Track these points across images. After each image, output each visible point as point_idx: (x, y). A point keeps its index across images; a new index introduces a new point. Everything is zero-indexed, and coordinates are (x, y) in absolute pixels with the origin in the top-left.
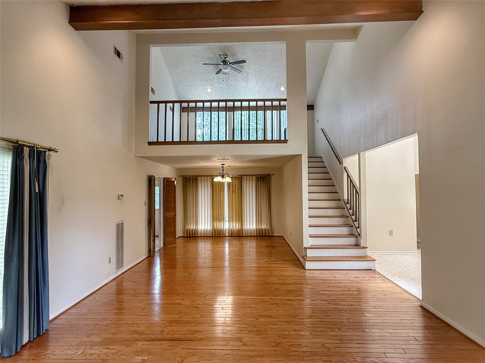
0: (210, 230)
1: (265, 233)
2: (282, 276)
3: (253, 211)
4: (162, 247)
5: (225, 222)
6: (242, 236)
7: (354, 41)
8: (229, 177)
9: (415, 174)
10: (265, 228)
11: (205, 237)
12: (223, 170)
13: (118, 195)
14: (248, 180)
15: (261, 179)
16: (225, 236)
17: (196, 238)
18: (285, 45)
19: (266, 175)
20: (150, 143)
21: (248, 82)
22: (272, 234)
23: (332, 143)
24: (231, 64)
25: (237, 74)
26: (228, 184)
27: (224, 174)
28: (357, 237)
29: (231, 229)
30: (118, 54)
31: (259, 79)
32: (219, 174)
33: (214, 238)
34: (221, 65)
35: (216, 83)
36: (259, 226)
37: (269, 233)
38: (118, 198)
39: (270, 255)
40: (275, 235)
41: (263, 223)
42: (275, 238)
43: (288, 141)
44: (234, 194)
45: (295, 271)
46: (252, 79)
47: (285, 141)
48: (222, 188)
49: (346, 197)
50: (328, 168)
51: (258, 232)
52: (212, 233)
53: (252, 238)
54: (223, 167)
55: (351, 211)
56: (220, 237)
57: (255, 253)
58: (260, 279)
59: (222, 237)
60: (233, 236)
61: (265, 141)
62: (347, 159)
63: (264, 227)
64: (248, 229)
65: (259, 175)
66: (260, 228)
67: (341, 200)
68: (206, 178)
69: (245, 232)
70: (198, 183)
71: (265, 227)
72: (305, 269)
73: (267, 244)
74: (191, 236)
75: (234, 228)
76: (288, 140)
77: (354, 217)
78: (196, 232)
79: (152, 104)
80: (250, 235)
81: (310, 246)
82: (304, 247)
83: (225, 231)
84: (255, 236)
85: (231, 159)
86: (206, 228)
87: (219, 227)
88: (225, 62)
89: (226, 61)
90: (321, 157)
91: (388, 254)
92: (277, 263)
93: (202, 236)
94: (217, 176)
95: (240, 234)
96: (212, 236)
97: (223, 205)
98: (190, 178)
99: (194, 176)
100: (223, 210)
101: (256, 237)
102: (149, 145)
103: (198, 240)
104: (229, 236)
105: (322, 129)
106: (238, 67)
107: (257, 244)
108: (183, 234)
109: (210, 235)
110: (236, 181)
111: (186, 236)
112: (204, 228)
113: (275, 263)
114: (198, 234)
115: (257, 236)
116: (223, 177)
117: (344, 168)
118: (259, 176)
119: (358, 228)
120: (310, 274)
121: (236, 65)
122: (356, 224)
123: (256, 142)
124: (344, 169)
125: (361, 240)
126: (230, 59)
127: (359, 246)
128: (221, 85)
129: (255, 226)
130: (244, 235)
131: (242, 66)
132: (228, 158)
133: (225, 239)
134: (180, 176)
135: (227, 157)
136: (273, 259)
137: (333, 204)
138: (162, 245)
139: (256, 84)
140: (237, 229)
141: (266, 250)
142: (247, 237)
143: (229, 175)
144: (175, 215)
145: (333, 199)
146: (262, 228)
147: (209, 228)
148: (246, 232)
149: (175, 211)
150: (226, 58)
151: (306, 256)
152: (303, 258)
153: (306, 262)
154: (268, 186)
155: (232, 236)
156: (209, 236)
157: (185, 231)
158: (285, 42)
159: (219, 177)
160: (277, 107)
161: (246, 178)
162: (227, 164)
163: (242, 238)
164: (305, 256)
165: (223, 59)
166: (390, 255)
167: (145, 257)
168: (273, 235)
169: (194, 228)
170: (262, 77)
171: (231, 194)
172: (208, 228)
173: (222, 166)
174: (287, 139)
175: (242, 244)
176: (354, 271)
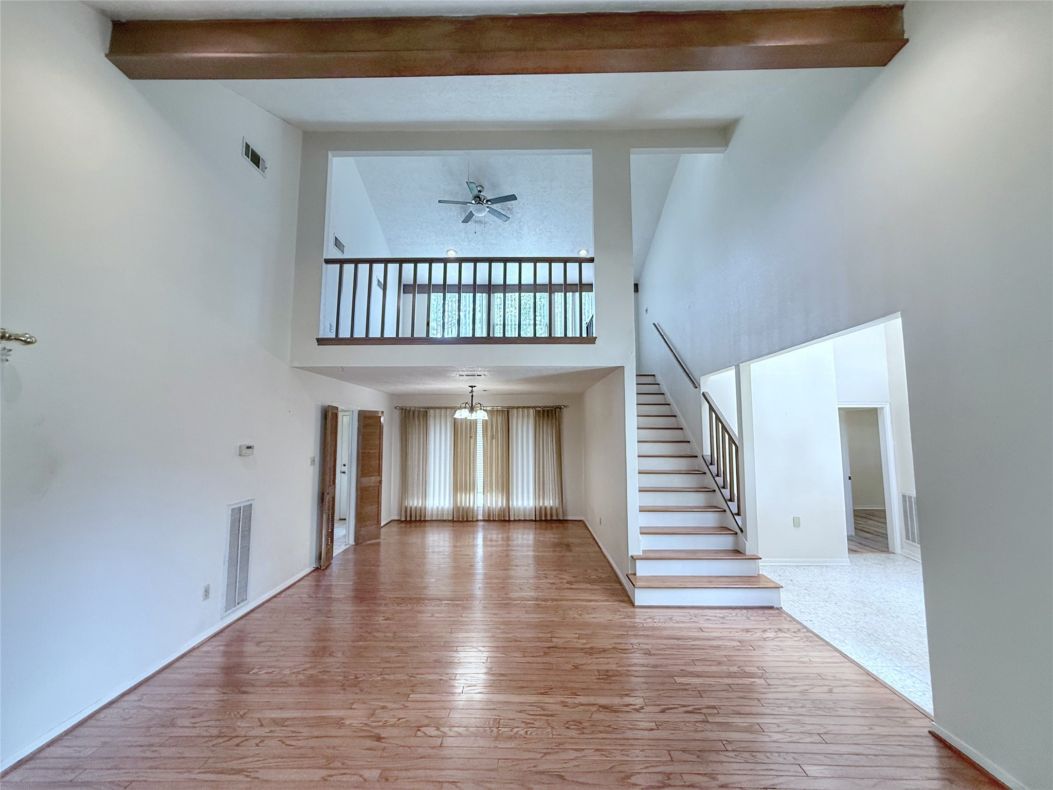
0: (448, 508)
1: (551, 515)
2: (587, 625)
3: (528, 473)
4: (352, 545)
5: (477, 493)
6: (508, 519)
7: (723, 152)
8: (484, 410)
9: (839, 408)
10: (551, 505)
11: (440, 522)
12: (472, 396)
13: (240, 447)
14: (521, 417)
15: (543, 416)
16: (477, 521)
17: (423, 523)
18: (589, 158)
19: (552, 407)
20: (321, 341)
21: (522, 238)
22: (563, 517)
23: (675, 349)
24: (489, 203)
25: (501, 224)
26: (484, 423)
27: (474, 405)
28: (736, 533)
29: (489, 507)
30: (256, 159)
31: (541, 234)
32: (464, 405)
33: (455, 524)
34: (472, 203)
35: (464, 240)
36: (539, 501)
37: (557, 515)
38: (238, 453)
39: (560, 566)
40: (570, 518)
41: (547, 496)
42: (570, 525)
43: (597, 340)
44: (494, 441)
45: (616, 611)
46: (529, 233)
47: (591, 340)
48: (472, 430)
49: (707, 452)
50: (668, 395)
51: (538, 513)
52: (452, 514)
53: (527, 524)
54: (472, 391)
55: (720, 480)
56: (467, 521)
57: (531, 561)
58: (540, 635)
59: (471, 523)
60: (492, 519)
61: (551, 339)
62: (708, 377)
63: (548, 503)
64: (520, 508)
65: (540, 407)
66: (541, 505)
67: (696, 457)
68: (443, 411)
69: (514, 511)
70: (428, 421)
71: (550, 503)
72: (633, 605)
73: (553, 540)
74: (413, 519)
75: (494, 506)
76: (596, 337)
77: (726, 492)
78: (423, 512)
79: (329, 265)
80: (523, 519)
81: (641, 554)
82: (630, 555)
83: (477, 510)
84: (532, 520)
85: (484, 375)
86: (442, 505)
87: (465, 502)
88: (478, 199)
89: (481, 196)
90: (654, 375)
91: (793, 566)
92: (574, 589)
93: (434, 519)
94: (460, 408)
95: (504, 515)
96: (453, 520)
97: (474, 463)
98: (414, 412)
99: (421, 408)
100: (474, 471)
101: (534, 523)
102: (318, 345)
103: (426, 529)
104: (484, 520)
105: (654, 324)
106: (504, 210)
107: (535, 538)
108: (398, 516)
109: (448, 518)
110: (498, 418)
111: (403, 519)
112: (438, 505)
113: (570, 586)
114: (426, 516)
115: (535, 521)
116: (472, 409)
117: (703, 394)
118: (541, 409)
119: (738, 514)
120: (645, 620)
121: (499, 205)
122: (733, 506)
123: (535, 340)
124: (702, 396)
125: (747, 541)
126: (487, 194)
127: (742, 553)
128: (473, 244)
129: (533, 501)
130: (512, 519)
131: (511, 208)
132: (479, 373)
133: (477, 525)
134: (396, 408)
135: (476, 371)
136: (567, 577)
137: (682, 464)
138: (352, 542)
139: (535, 243)
140: (499, 507)
141: (552, 554)
142: (517, 524)
143: (484, 407)
144: (380, 482)
145: (683, 454)
146: (546, 505)
147: (447, 505)
148: (516, 514)
149: (380, 475)
150: (480, 191)
151: (635, 574)
152: (628, 578)
153: (636, 590)
154: (556, 427)
155: (489, 521)
156: (446, 519)
157: (401, 511)
158: (590, 150)
159: (463, 410)
160: (576, 286)
161: (517, 412)
162: (481, 385)
163: (507, 523)
164: (631, 574)
165: (476, 192)
166: (797, 566)
167: (308, 570)
168: (566, 518)
169: (420, 505)
170: (547, 230)
171: (489, 440)
172: (444, 504)
173: (471, 388)
174: (594, 336)
175: (508, 539)
176: (736, 611)
